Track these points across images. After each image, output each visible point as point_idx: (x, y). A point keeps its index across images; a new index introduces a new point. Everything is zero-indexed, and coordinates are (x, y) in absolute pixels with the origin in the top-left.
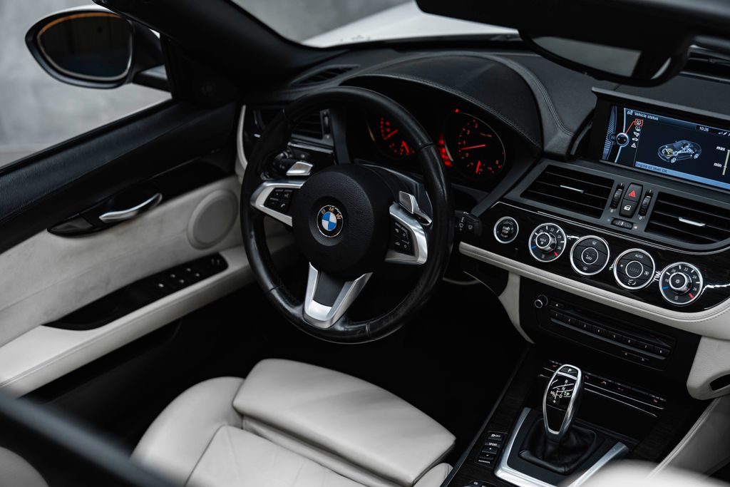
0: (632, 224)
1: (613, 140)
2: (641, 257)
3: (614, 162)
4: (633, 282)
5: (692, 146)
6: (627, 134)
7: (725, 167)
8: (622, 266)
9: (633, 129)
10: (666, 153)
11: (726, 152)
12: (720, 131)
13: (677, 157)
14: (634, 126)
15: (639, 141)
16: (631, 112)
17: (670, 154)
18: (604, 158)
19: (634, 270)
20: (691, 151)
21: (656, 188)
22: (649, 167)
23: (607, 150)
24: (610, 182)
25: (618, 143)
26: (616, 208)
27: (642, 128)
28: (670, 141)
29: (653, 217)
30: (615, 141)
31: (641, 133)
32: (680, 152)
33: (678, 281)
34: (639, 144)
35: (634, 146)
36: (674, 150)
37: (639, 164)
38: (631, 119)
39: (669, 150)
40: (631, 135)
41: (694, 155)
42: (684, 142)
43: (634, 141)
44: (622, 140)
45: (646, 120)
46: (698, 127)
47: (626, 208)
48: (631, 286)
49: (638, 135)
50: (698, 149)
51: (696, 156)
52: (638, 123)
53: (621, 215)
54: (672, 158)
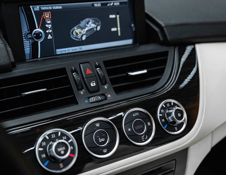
0: (103, 95)
1: (30, 38)
2: (137, 114)
3: (38, 58)
4: (145, 137)
5: (93, 21)
6: (41, 28)
7: (119, 29)
8: (129, 130)
9: (44, 23)
10: (77, 34)
11: (116, 17)
12: (108, 3)
13: (86, 34)
14: (44, 20)
15: (53, 31)
16: (37, 8)
17: (80, 33)
18: (27, 57)
19: (139, 127)
20: (93, 25)
21: (99, 60)
22: (68, 50)
23: (27, 50)
24: (63, 71)
25: (36, 40)
26: (82, 88)
27: (52, 20)
28: (76, 22)
29: (113, 82)
30: (32, 38)
31: (53, 24)
32: (87, 29)
33: (179, 115)
34: (54, 34)
35: (50, 37)
36: (82, 29)
37: (59, 51)
38: (40, 14)
39: (78, 31)
40: (45, 29)
41: (96, 28)
42: (87, 20)
43: (49, 33)
44: (38, 36)
45: (52, 11)
46: (93, 5)
47: (92, 85)
48: (146, 141)
49: (50, 26)
50: (98, 22)
51: (99, 28)
52: (47, 15)
53: (91, 92)
54: (82, 36)
